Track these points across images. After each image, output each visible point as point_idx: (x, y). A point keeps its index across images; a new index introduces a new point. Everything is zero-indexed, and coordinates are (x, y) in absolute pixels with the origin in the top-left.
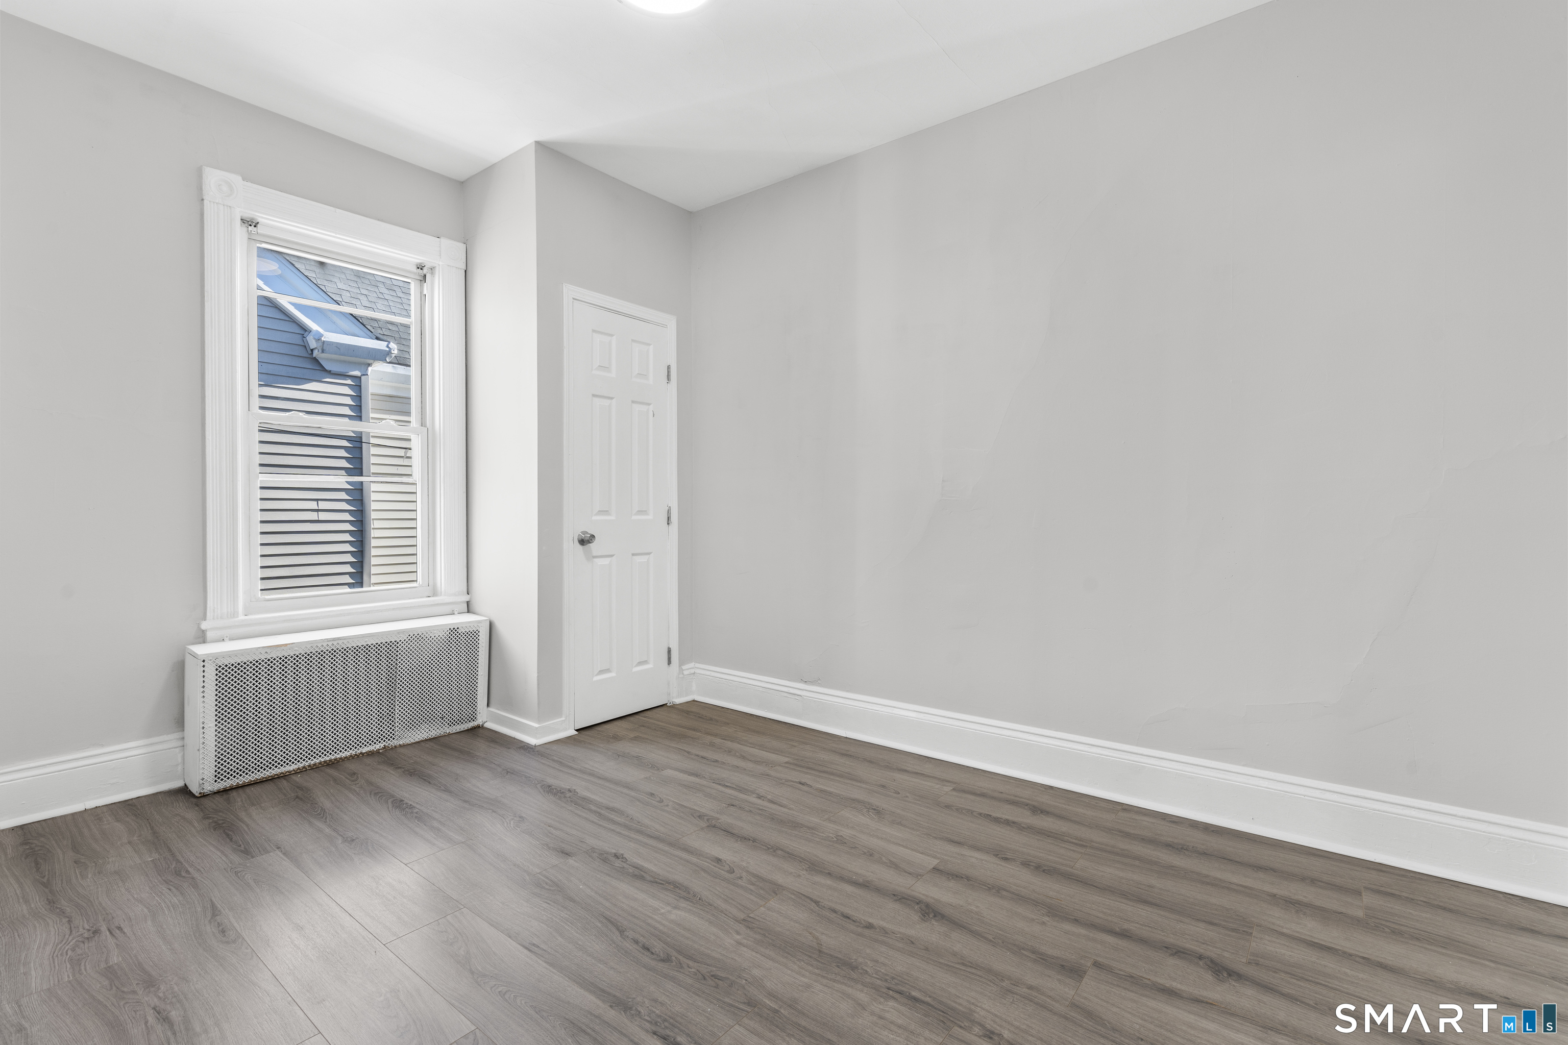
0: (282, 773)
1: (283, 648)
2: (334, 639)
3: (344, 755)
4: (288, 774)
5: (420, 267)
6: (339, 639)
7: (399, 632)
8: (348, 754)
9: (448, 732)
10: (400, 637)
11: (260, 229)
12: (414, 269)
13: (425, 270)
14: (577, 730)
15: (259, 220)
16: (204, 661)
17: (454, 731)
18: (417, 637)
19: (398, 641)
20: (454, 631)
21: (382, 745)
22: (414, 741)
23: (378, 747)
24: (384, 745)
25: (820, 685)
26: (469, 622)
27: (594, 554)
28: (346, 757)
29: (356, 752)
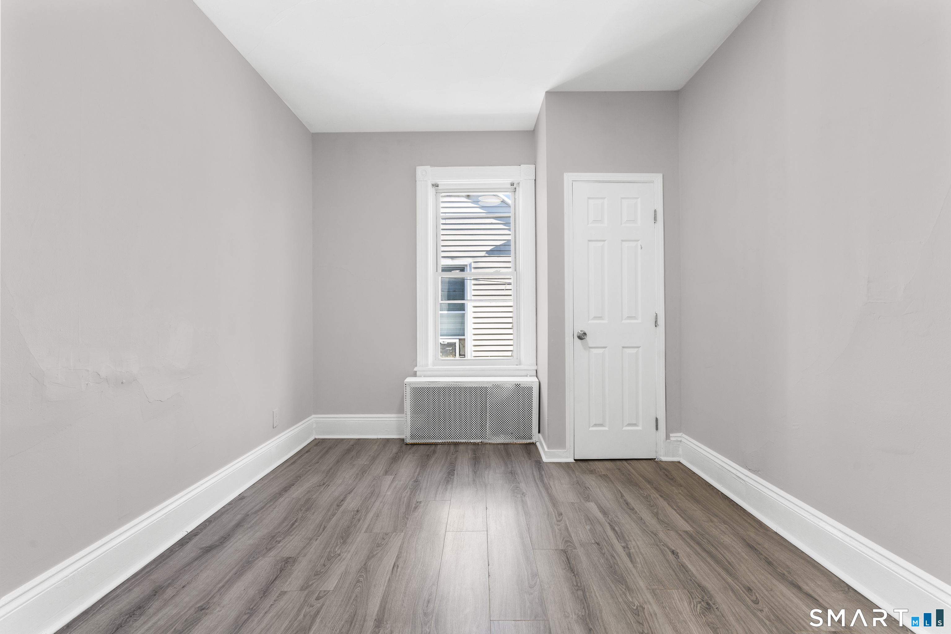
0: (436, 443)
1: (435, 383)
2: (457, 382)
3: (462, 441)
4: (438, 443)
5: (512, 184)
6: (459, 382)
7: (488, 382)
8: (464, 441)
9: (515, 442)
10: (488, 385)
11: (440, 187)
12: (509, 186)
13: (515, 186)
14: (575, 460)
15: (439, 183)
16: (406, 384)
17: (519, 443)
18: (497, 386)
19: (487, 387)
20: (518, 385)
21: (480, 441)
22: (496, 443)
23: (478, 441)
24: (481, 441)
25: (760, 476)
26: (527, 382)
27: (590, 346)
28: (463, 442)
29: (468, 441)
